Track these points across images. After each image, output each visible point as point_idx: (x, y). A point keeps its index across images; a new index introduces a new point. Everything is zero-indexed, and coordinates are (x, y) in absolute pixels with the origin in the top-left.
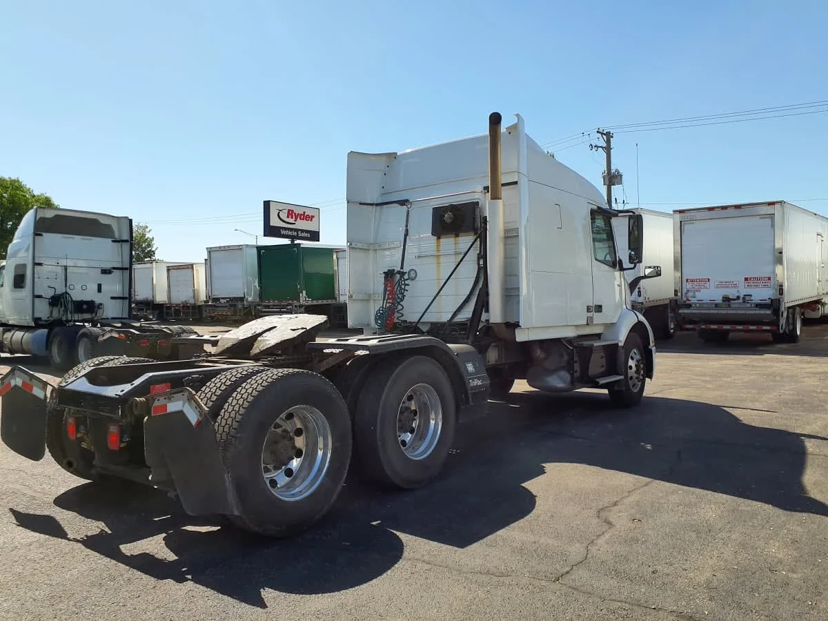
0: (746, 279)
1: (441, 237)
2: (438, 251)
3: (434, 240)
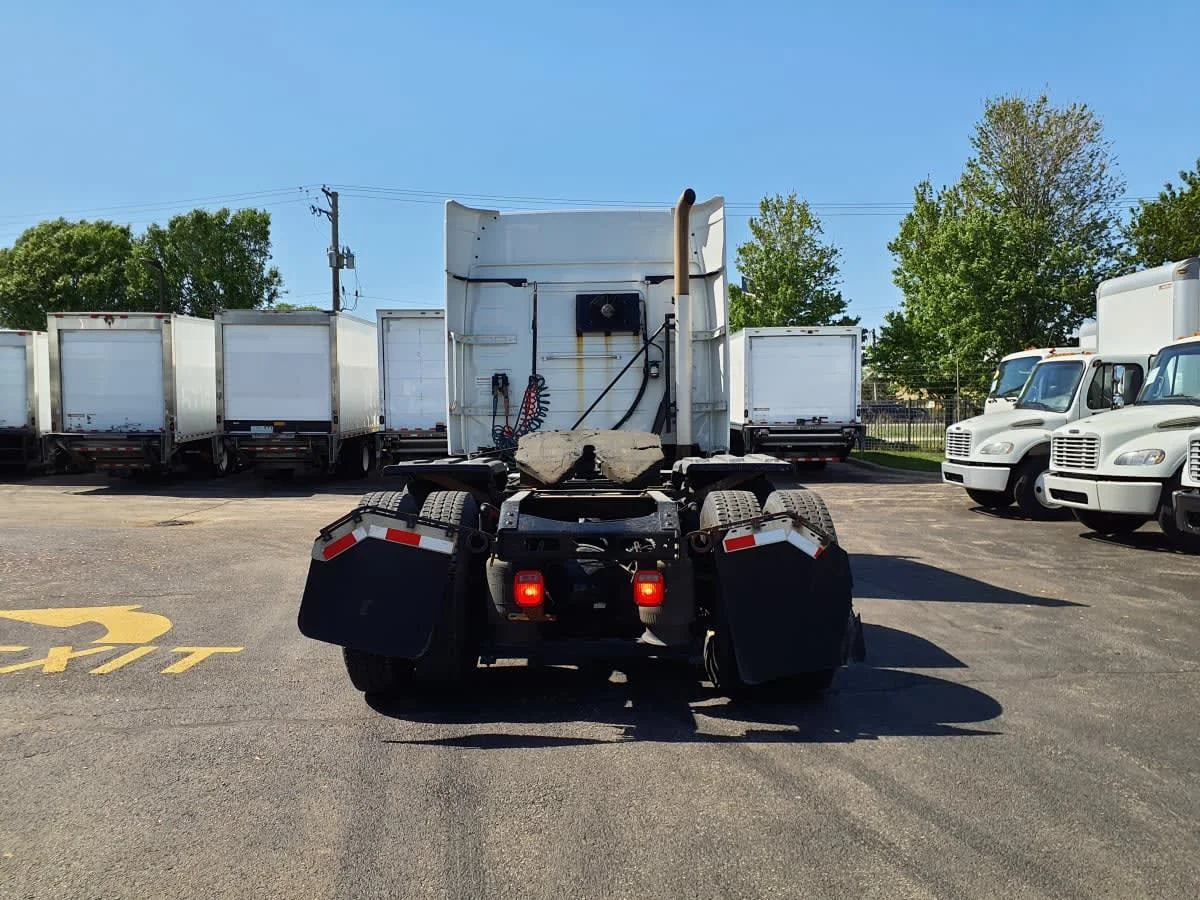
1: (584, 334)
2: (580, 352)
3: (573, 338)
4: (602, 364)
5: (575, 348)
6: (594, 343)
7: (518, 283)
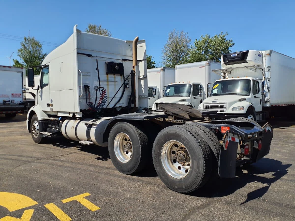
0: (12, 94)
1: (108, 74)
2: (108, 79)
3: (106, 75)
4: (113, 83)
5: (106, 78)
6: (111, 77)
7: (89, 56)
